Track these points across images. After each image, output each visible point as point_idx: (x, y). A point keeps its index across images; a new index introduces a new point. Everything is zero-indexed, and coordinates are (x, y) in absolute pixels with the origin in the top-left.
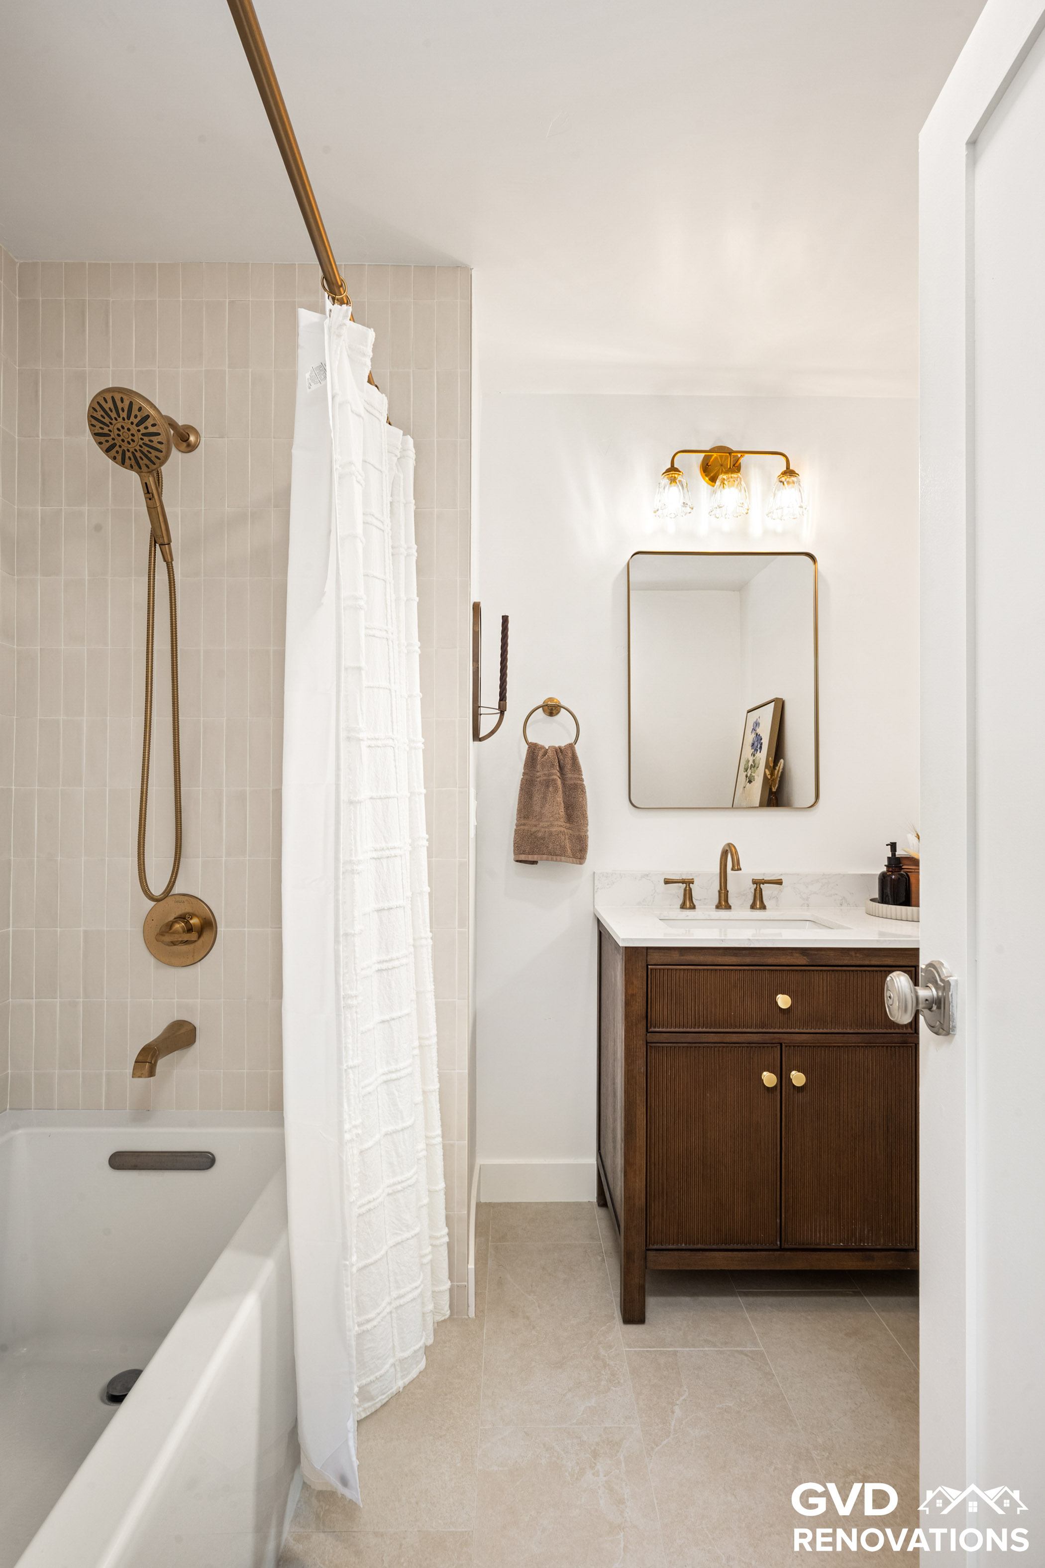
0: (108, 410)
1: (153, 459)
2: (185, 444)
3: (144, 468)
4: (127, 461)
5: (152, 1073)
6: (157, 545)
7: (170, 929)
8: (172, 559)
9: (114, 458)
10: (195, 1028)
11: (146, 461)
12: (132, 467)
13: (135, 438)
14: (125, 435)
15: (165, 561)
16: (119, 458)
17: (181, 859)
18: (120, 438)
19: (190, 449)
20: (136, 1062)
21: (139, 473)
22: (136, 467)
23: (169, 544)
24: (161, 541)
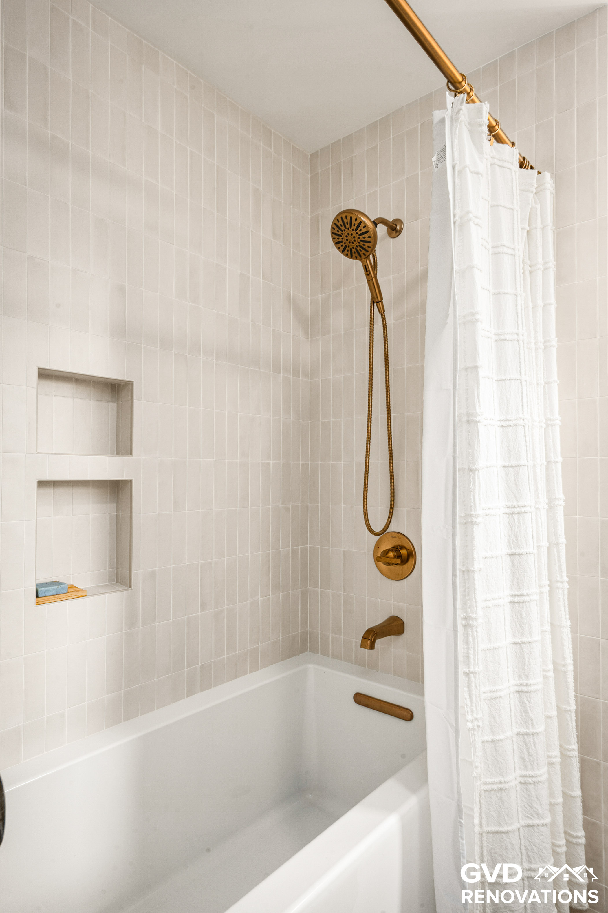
0: (340, 226)
1: (367, 248)
2: (394, 232)
3: (363, 257)
4: (354, 254)
5: (372, 647)
6: (375, 303)
7: (387, 554)
8: (384, 311)
9: (347, 255)
10: (404, 623)
11: (363, 251)
12: (356, 257)
13: (356, 239)
14: (350, 238)
15: (380, 313)
16: (349, 254)
17: (394, 508)
18: (348, 242)
19: (398, 234)
20: (363, 638)
21: (361, 260)
22: (358, 257)
23: (381, 301)
24: (377, 300)
